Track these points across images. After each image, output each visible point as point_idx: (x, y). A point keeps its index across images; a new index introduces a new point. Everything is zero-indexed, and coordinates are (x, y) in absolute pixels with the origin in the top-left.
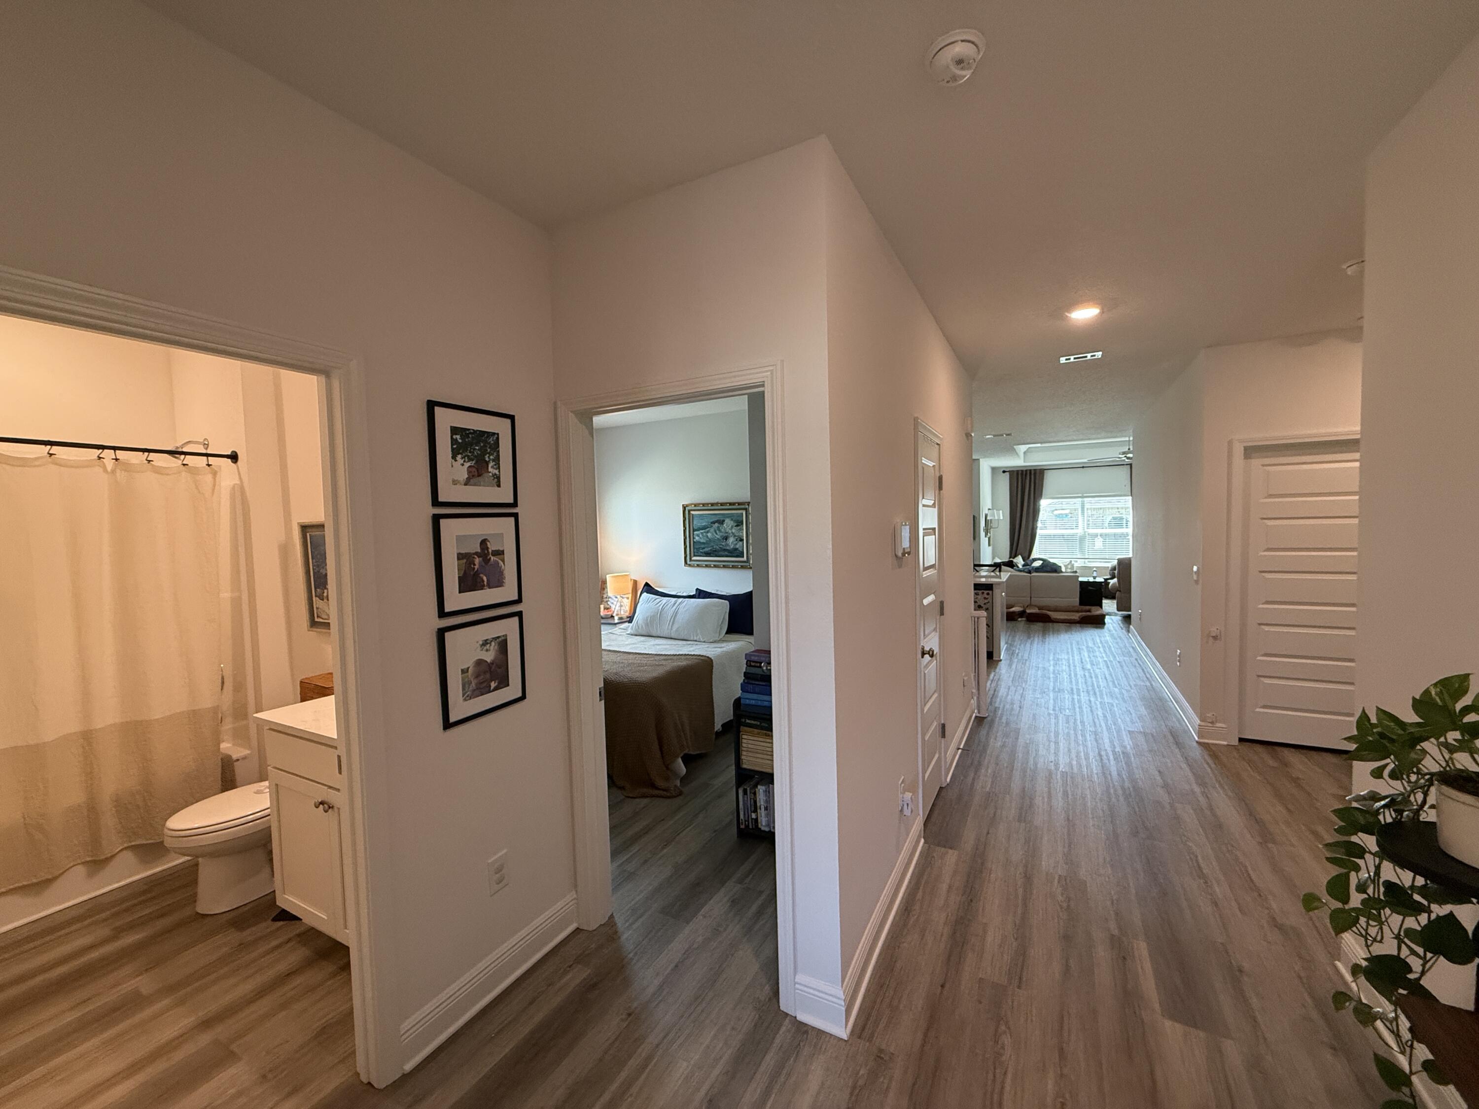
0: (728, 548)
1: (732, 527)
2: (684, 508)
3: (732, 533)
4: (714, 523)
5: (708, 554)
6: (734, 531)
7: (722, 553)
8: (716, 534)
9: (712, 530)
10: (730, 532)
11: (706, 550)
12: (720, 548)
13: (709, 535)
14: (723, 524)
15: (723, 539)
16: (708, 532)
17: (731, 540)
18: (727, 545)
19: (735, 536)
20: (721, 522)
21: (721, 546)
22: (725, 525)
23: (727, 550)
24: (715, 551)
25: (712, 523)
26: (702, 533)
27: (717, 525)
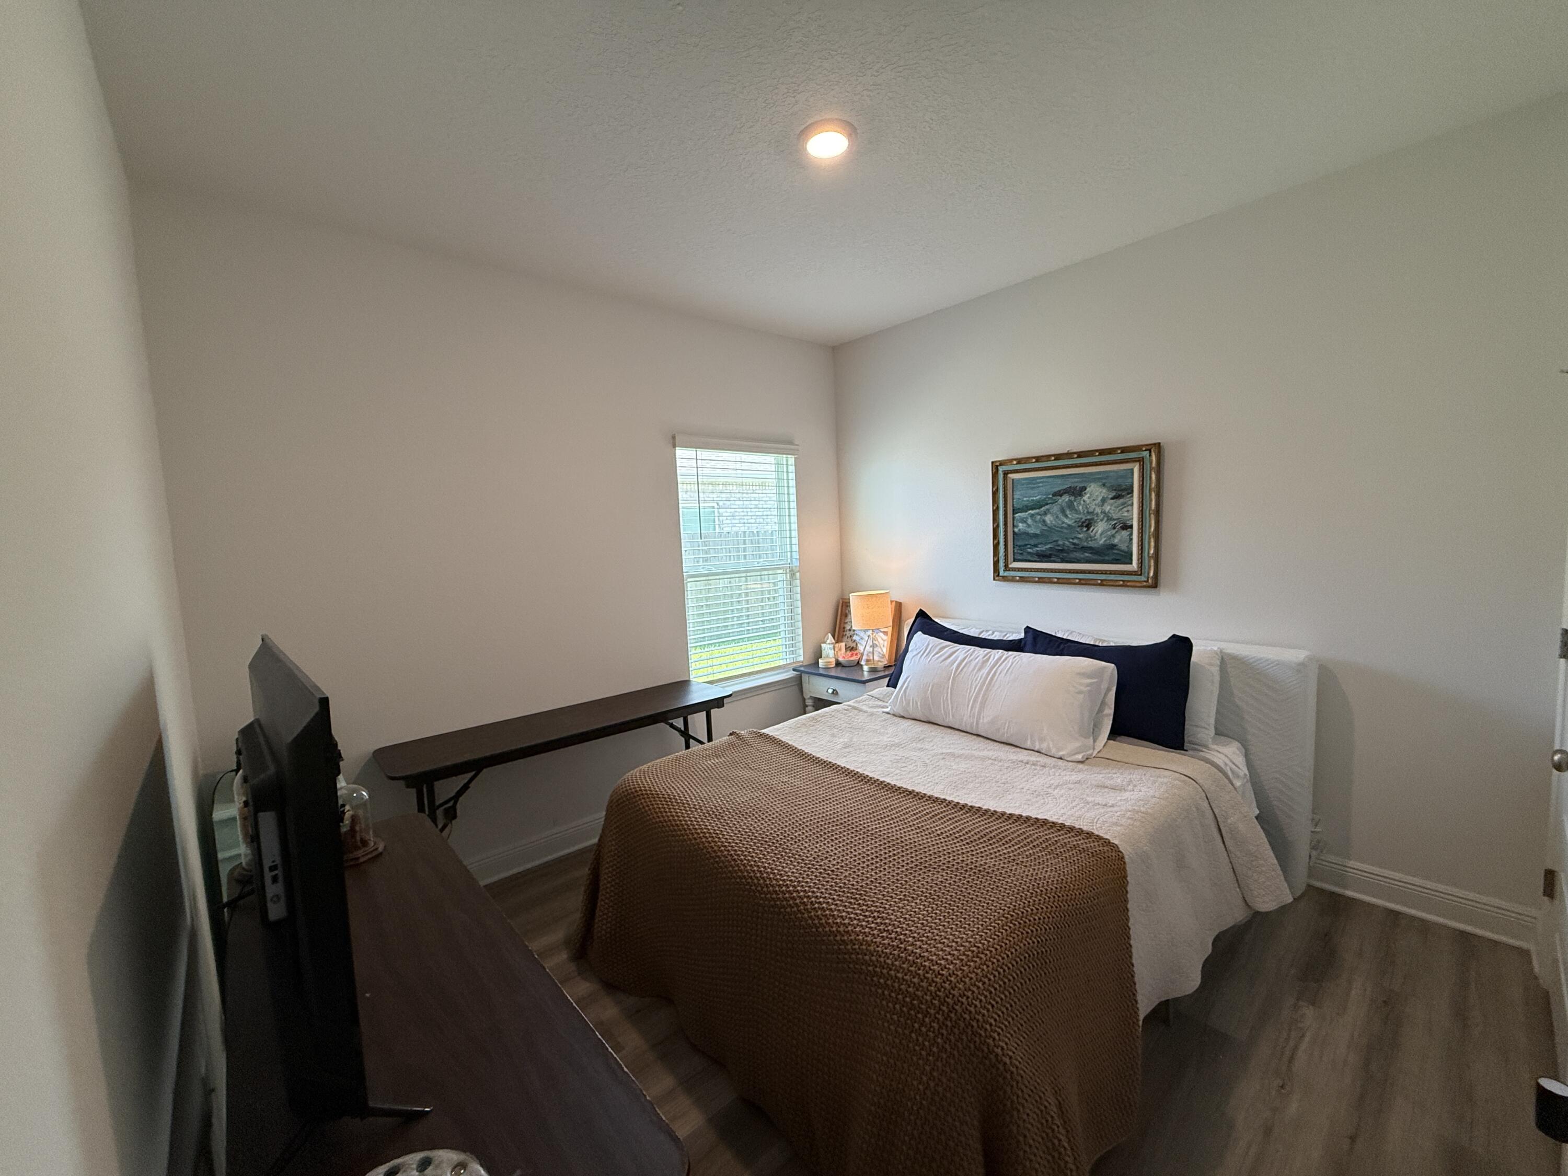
0: (1091, 544)
1: (1104, 500)
2: (995, 466)
3: (1103, 512)
4: (1059, 494)
5: (1043, 557)
6: (1107, 508)
7: (1078, 555)
8: (1066, 516)
9: (1055, 509)
10: (1098, 510)
11: (1041, 548)
12: (1074, 544)
13: (1049, 519)
14: (1081, 495)
15: (1082, 526)
16: (1045, 514)
17: (1100, 527)
18: (1092, 538)
19: (1110, 519)
20: (1078, 492)
21: (1075, 541)
22: (1085, 498)
23: (1091, 548)
24: (1062, 551)
25: (1055, 494)
26: (1032, 516)
27: (1066, 498)
